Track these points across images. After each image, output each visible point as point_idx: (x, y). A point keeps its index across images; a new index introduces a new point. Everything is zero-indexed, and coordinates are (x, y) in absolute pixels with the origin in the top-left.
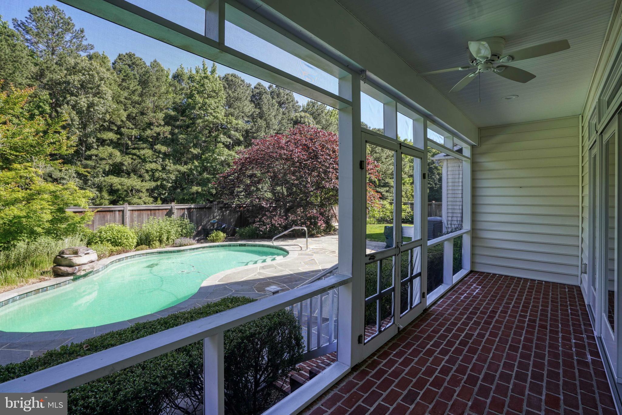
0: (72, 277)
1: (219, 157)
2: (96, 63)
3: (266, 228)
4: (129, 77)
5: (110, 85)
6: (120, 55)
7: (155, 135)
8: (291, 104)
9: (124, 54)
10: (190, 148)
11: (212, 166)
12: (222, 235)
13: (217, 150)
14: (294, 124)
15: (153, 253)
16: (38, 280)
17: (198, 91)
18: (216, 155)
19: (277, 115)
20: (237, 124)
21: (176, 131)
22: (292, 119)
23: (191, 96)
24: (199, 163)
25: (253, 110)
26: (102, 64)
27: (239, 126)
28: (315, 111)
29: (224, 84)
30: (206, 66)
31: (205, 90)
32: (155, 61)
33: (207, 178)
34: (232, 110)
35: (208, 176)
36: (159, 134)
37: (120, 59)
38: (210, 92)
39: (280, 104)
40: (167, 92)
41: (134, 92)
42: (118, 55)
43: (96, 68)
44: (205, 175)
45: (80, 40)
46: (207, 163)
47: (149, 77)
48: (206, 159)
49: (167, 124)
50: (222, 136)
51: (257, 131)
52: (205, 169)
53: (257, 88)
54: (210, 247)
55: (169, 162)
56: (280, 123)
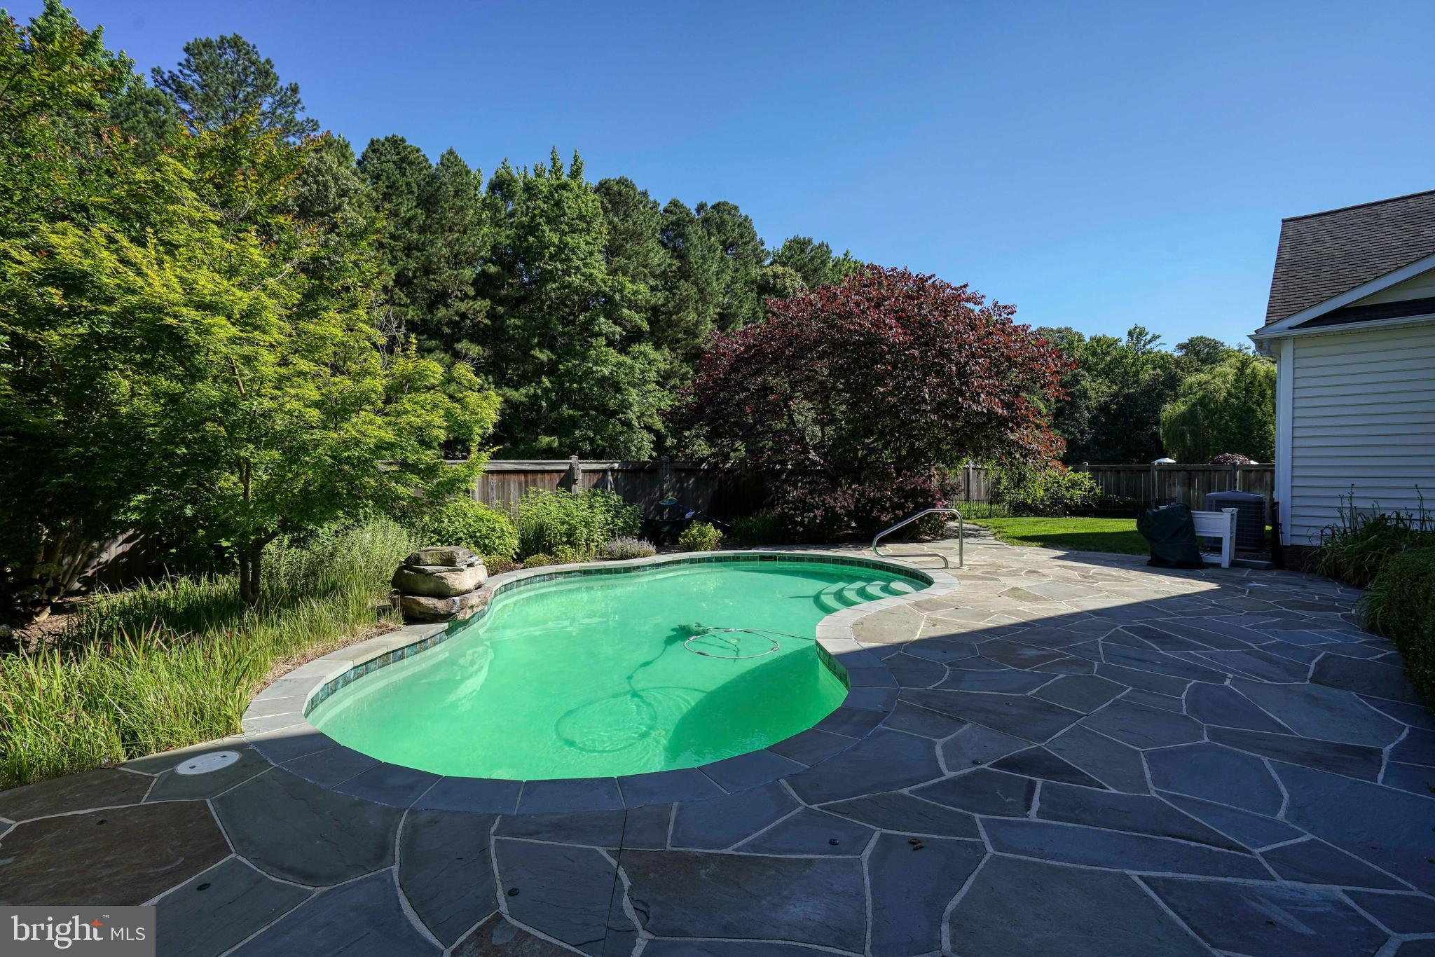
0: (445, 625)
1: (599, 368)
2: (330, 157)
3: (815, 516)
4: (397, 189)
5: (359, 207)
6: (372, 142)
7: (457, 318)
8: (750, 247)
9: (382, 139)
10: (533, 348)
11: (582, 389)
12: (712, 532)
13: (593, 353)
14: (759, 294)
15: (571, 572)
16: (374, 630)
17: (547, 217)
18: (591, 365)
19: (723, 271)
20: (636, 293)
21: (501, 309)
22: (753, 282)
23: (532, 229)
24: (550, 382)
25: (668, 261)
26: (342, 159)
27: (640, 297)
28: (806, 260)
29: (602, 203)
30: (559, 163)
31: (562, 216)
32: (451, 152)
33: (570, 416)
34: (623, 261)
35: (571, 412)
36: (463, 316)
37: (373, 151)
38: (573, 219)
39: (727, 246)
40: (480, 222)
41: (407, 223)
42: (369, 142)
43: (331, 168)
44: (566, 411)
45: (290, 109)
46: (571, 382)
47: (440, 187)
48: (568, 372)
49: (481, 294)
50: (602, 320)
51: (679, 309)
52: (565, 396)
53: (671, 212)
54: (692, 561)
55: (487, 380)
56: (728, 289)
